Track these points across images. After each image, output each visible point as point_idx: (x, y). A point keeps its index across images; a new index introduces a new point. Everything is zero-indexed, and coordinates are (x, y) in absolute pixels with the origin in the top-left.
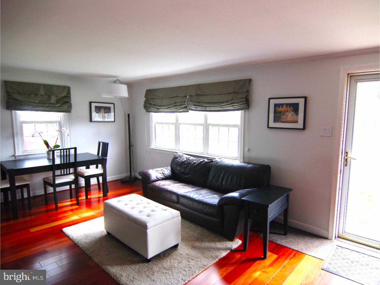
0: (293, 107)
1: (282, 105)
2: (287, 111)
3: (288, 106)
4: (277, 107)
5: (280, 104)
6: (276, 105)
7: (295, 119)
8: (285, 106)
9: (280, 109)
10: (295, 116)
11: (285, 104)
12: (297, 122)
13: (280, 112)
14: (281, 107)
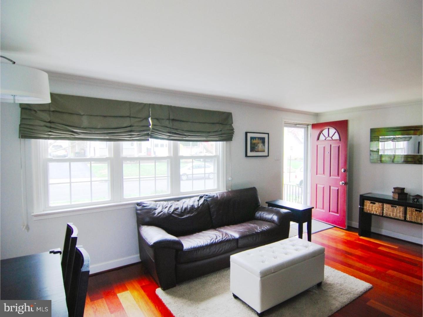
0: (262, 140)
1: (255, 138)
2: (259, 143)
3: (259, 140)
4: (252, 140)
5: (254, 137)
6: (252, 138)
7: (263, 149)
8: (257, 139)
9: (254, 141)
10: (263, 147)
11: (257, 137)
12: (264, 151)
13: (254, 144)
14: (255, 139)
